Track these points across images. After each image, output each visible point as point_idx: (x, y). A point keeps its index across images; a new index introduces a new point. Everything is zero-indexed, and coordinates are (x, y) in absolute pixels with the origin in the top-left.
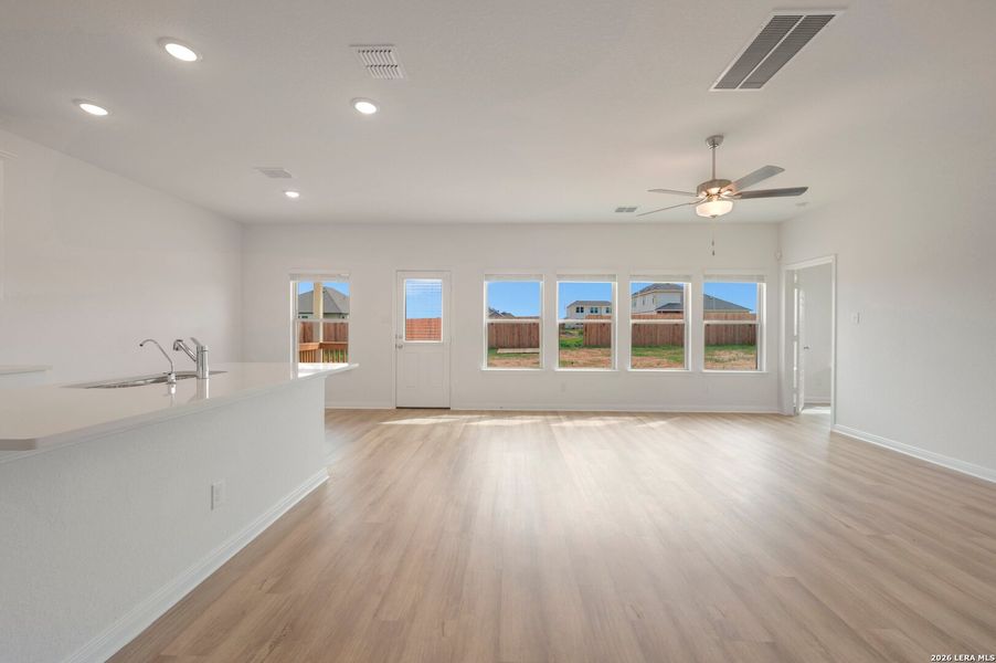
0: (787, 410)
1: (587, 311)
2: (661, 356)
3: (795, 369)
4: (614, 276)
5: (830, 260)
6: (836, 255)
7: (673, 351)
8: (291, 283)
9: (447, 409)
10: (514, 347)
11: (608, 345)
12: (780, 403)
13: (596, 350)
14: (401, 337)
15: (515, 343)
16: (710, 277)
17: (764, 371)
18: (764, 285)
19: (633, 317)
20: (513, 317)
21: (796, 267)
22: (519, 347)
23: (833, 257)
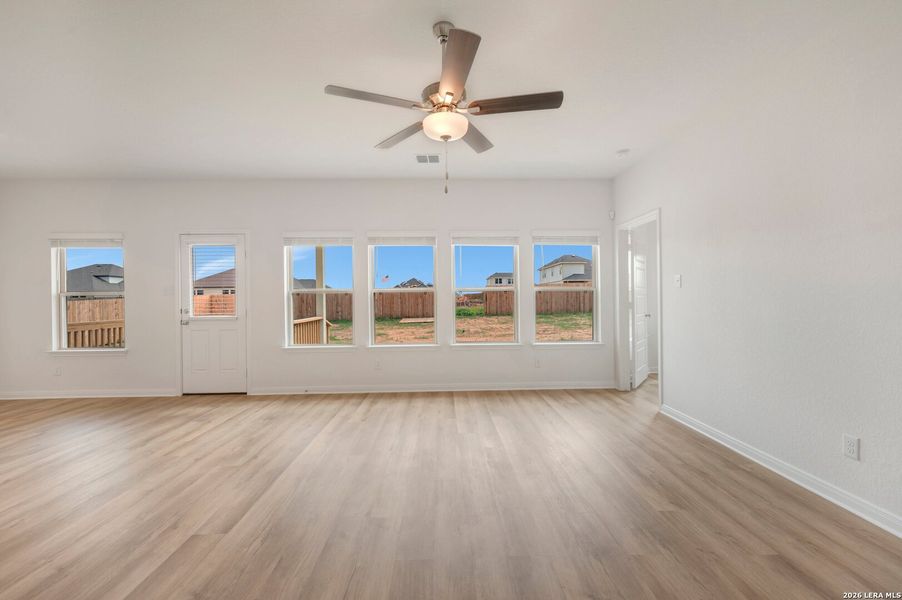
0: (624, 385)
1: (505, 281)
2: (551, 323)
3: (631, 339)
4: (433, 239)
5: (653, 216)
6: (660, 209)
7: (564, 318)
8: (53, 251)
9: (240, 396)
10: (418, 317)
11: (509, 313)
12: (616, 377)
13: (494, 319)
14: (187, 312)
15: (420, 313)
16: (540, 238)
17: (600, 341)
18: (598, 247)
19: (536, 285)
20: (422, 285)
21: (629, 226)
22: (423, 316)
23: (657, 211)
